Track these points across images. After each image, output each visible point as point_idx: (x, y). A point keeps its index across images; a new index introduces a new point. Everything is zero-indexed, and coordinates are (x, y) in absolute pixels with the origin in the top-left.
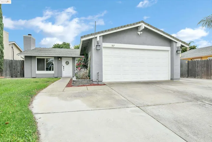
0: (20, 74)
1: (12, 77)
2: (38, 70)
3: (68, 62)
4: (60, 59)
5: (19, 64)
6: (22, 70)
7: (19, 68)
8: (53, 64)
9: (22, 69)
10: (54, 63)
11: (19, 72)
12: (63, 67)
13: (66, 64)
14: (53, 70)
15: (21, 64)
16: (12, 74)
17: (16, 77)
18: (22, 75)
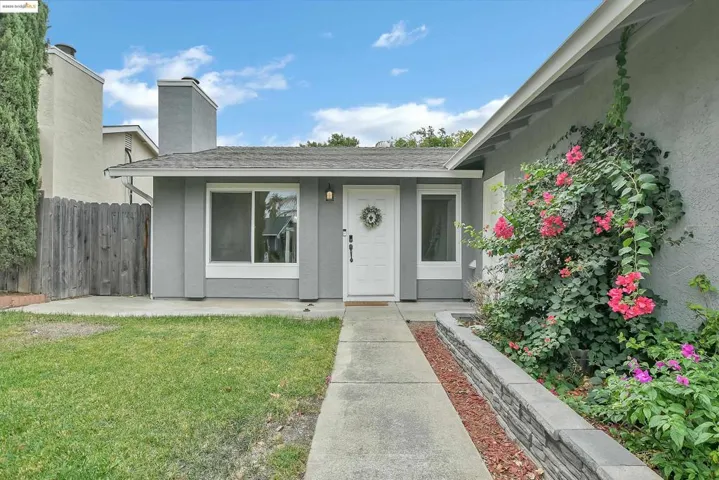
0: (131, 277)
1: (95, 292)
2: (217, 256)
3: (375, 211)
4: (330, 195)
5: (127, 226)
6: (141, 258)
7: (127, 248)
8: (292, 224)
9: (141, 250)
10: (296, 219)
11: (125, 269)
12: (345, 240)
13: (361, 224)
14: (293, 259)
15: (138, 225)
16: (94, 278)
17: (115, 292)
18: (141, 285)
